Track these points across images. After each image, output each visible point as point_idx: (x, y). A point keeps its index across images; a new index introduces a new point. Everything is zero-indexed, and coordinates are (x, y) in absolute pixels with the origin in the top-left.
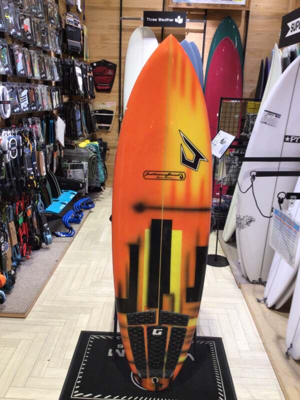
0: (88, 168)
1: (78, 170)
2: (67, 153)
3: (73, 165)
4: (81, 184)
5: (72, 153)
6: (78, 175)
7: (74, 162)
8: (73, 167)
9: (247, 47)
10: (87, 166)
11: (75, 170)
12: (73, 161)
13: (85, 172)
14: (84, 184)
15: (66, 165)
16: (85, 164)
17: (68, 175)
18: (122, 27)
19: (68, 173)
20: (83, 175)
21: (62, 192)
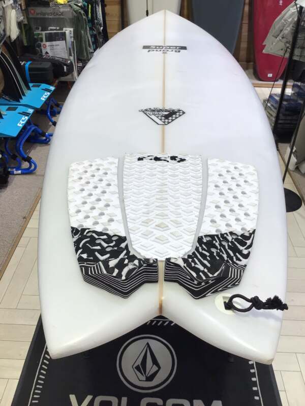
0: (74, 37)
1: (57, 42)
2: (37, 14)
3: (51, 33)
4: (65, 67)
5: (44, 14)
6: (58, 50)
7: (51, 30)
8: (51, 38)
10: (72, 35)
11: (54, 43)
12: (49, 28)
13: (71, 47)
14: (70, 67)
15: (39, 34)
16: (69, 31)
17: (44, 52)
19: (42, 48)
20: (66, 51)
21: (29, 88)
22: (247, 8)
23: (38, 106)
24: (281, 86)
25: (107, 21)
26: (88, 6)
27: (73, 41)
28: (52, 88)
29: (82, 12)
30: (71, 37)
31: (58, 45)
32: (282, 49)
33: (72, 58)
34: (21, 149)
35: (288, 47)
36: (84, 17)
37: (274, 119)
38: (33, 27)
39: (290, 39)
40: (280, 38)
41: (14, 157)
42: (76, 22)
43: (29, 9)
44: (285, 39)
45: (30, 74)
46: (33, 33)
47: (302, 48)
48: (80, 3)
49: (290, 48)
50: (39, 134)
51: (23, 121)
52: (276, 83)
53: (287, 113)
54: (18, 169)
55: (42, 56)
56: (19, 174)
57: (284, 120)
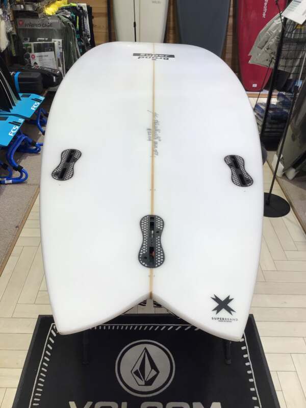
0: (63, 48)
1: (46, 53)
2: (26, 25)
3: (39, 44)
4: (54, 77)
5: (33, 25)
6: (46, 60)
7: (40, 41)
8: (39, 49)
10: (61, 46)
11: (43, 54)
12: (39, 39)
13: (59, 57)
14: (60, 77)
15: (27, 45)
16: (57, 42)
17: (33, 62)
19: (31, 59)
20: (55, 62)
21: (19, 98)
22: (231, 21)
23: (29, 116)
24: (267, 96)
25: (94, 33)
26: (76, 17)
27: (61, 51)
28: (42, 98)
29: (71, 24)
30: (60, 48)
31: (47, 56)
32: (267, 60)
33: (61, 69)
34: (12, 158)
35: (273, 58)
36: (73, 28)
37: (260, 128)
38: (23, 38)
39: (275, 50)
40: (265, 48)
41: (5, 167)
42: (65, 33)
43: (18, 20)
44: (270, 50)
45: (20, 85)
46: (22, 46)
47: (287, 59)
48: (68, 15)
49: (275, 58)
50: (29, 143)
51: (14, 130)
52: (261, 93)
53: (272, 121)
54: (8, 178)
55: (30, 66)
56: (10, 184)
57: (270, 128)
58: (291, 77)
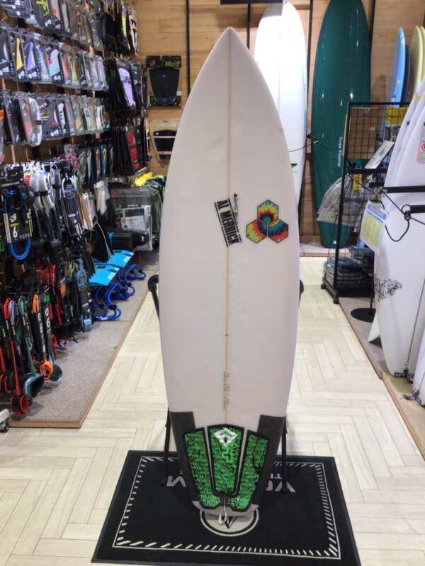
0: (151, 213)
1: (136, 217)
2: (119, 194)
3: (130, 211)
4: (143, 238)
5: (125, 194)
6: (137, 224)
7: (131, 207)
8: (130, 214)
9: (375, 27)
10: (150, 211)
11: (133, 218)
12: (129, 206)
13: (148, 220)
14: (147, 237)
15: (119, 211)
16: (147, 208)
17: (123, 225)
18: (191, 7)
19: (122, 222)
20: (144, 224)
21: (113, 253)
23: (123, 266)
27: (150, 215)
28: (132, 254)
30: (148, 213)
32: (332, 217)
33: (148, 230)
34: (109, 298)
35: (337, 215)
36: (159, 196)
37: (333, 277)
38: (115, 205)
39: (337, 207)
40: (329, 207)
41: (101, 306)
43: (112, 191)
44: (333, 209)
45: (113, 243)
46: (114, 211)
47: (348, 215)
48: (155, 185)
51: (112, 275)
53: (344, 270)
54: (104, 316)
55: (121, 229)
56: (105, 321)
57: (343, 277)
58: (355, 231)
